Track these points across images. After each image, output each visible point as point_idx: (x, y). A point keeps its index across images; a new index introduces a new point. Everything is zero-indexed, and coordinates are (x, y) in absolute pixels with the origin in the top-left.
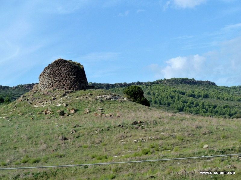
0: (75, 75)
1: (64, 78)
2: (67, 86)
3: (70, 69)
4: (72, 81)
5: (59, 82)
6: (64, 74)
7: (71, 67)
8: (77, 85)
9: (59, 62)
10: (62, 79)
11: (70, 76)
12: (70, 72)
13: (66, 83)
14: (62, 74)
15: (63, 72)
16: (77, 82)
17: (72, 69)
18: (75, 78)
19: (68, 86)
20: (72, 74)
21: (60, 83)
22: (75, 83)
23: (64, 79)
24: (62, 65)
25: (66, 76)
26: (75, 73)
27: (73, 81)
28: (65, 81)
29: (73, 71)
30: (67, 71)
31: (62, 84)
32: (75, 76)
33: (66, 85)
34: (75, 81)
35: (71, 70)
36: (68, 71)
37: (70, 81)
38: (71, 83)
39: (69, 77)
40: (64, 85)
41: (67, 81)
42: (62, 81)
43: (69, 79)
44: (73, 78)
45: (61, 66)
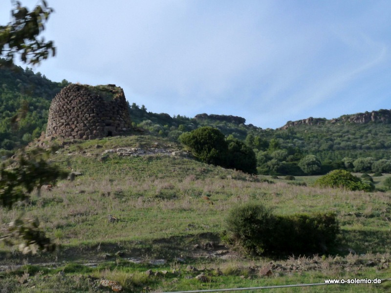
0: (93, 111)
1: (74, 117)
2: (77, 132)
3: (86, 102)
4: (87, 123)
5: (66, 125)
6: (75, 111)
7: (88, 99)
8: (96, 130)
9: (70, 90)
10: (71, 119)
11: (85, 114)
12: (86, 106)
13: (76, 127)
14: (72, 111)
15: (74, 108)
16: (97, 124)
17: (90, 101)
18: (93, 117)
19: (79, 132)
20: (88, 111)
21: (67, 127)
22: (92, 126)
23: (73, 120)
24: (74, 95)
25: (78, 115)
26: (94, 108)
27: (89, 122)
28: (75, 123)
29: (91, 105)
30: (80, 105)
31: (70, 128)
32: (93, 113)
33: (76, 130)
34: (92, 122)
35: (89, 104)
36: (83, 105)
37: (84, 123)
38: (85, 125)
39: (82, 116)
40: (73, 130)
41: (77, 123)
42: (70, 123)
43: (81, 120)
44: (90, 116)
45: (72, 97)
